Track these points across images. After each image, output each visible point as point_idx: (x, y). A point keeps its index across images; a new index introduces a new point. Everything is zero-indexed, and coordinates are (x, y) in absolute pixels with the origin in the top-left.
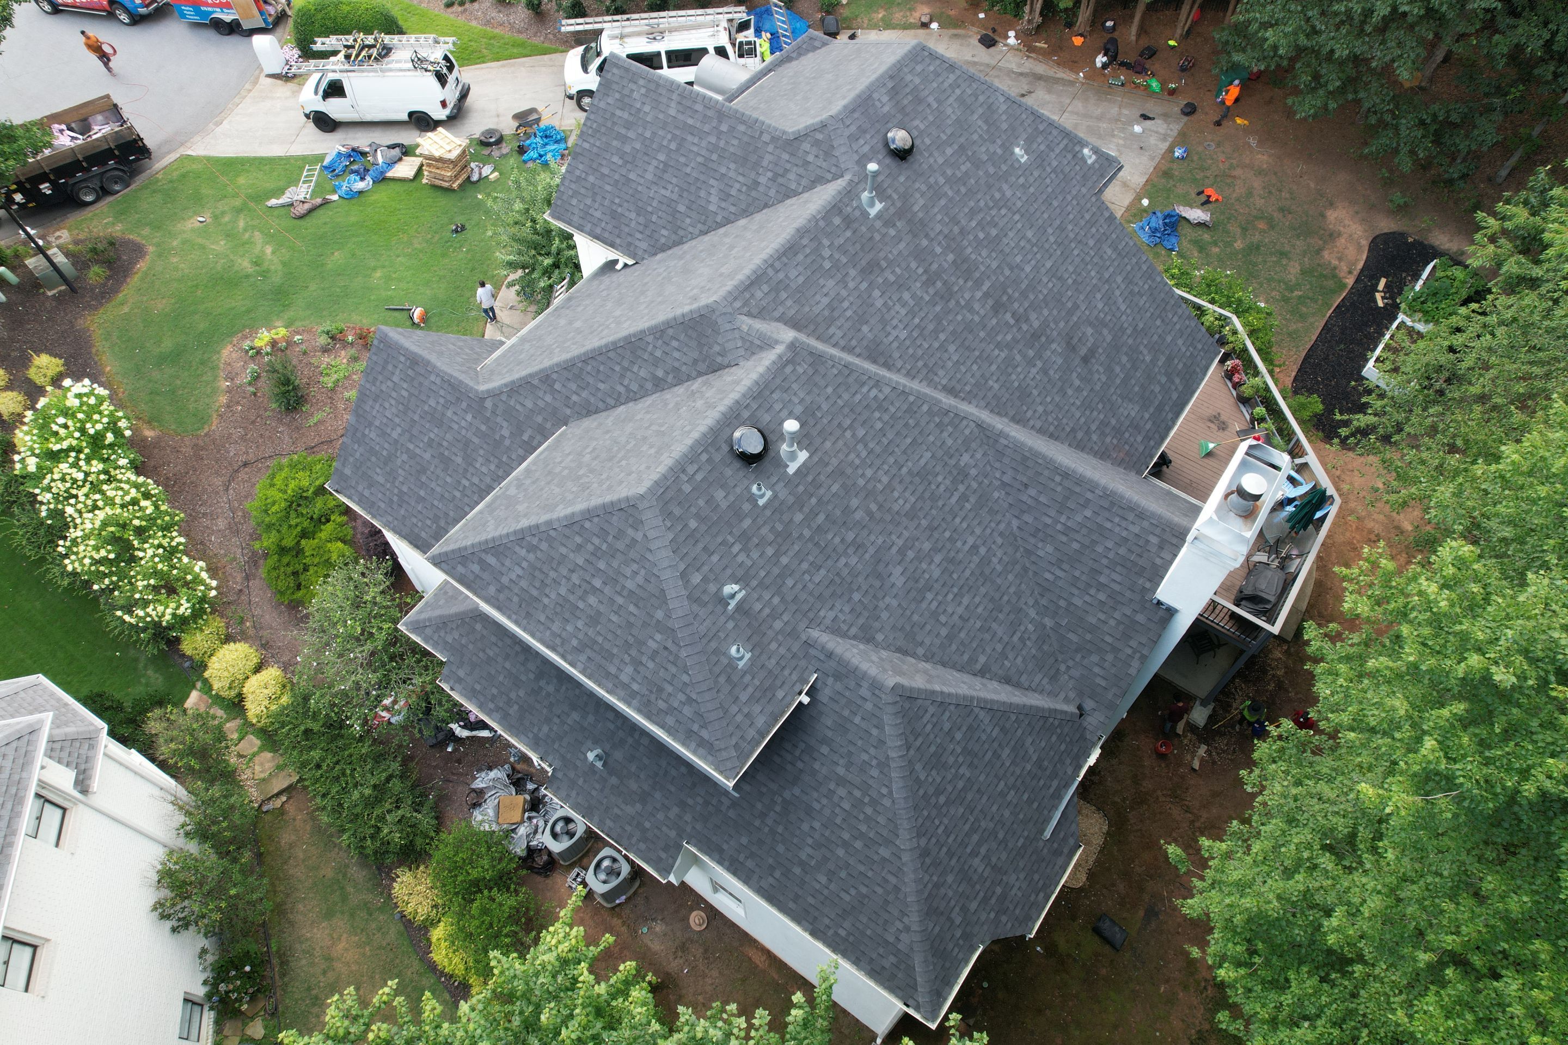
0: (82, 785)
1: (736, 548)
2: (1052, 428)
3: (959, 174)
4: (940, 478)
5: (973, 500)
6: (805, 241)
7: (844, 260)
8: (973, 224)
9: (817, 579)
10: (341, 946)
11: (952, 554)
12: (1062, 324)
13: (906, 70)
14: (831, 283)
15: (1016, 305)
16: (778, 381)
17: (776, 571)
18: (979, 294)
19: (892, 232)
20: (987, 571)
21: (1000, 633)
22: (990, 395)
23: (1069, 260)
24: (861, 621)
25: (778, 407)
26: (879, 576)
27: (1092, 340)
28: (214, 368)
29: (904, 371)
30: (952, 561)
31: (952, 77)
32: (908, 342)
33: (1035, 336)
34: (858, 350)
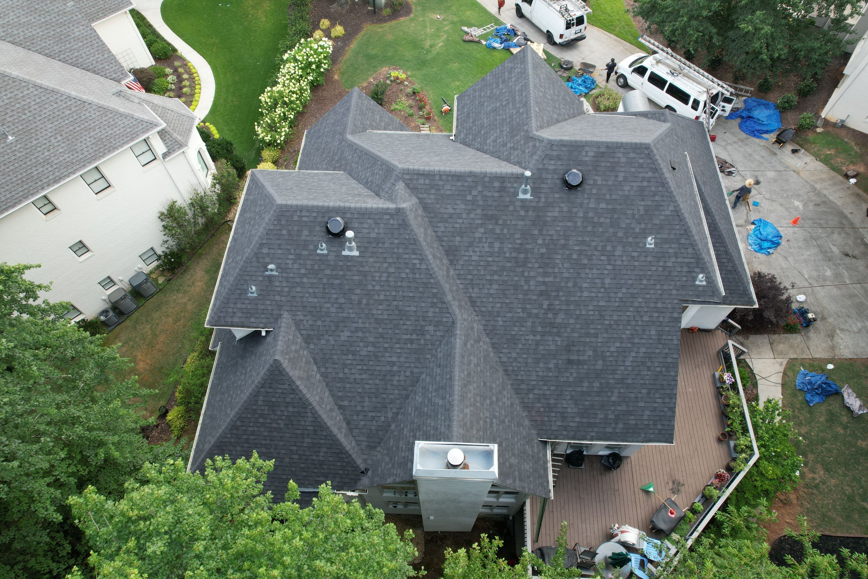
0: (165, 155)
1: (291, 257)
2: (510, 368)
3: (596, 220)
4: (408, 323)
5: (414, 346)
6: (469, 179)
7: (481, 203)
8: (577, 248)
9: (310, 300)
10: (199, 284)
11: (380, 354)
12: (576, 335)
13: (622, 150)
14: (463, 206)
15: (557, 302)
16: (377, 217)
17: (298, 280)
18: (540, 279)
19: (522, 213)
20: (388, 378)
21: (366, 404)
22: (492, 323)
23: (619, 313)
24: (311, 333)
25: (365, 226)
26: (337, 327)
27: (586, 358)
28: (375, 72)
29: (457, 272)
30: (376, 356)
31: (650, 174)
32: (473, 263)
33: (552, 325)
34: (444, 243)
